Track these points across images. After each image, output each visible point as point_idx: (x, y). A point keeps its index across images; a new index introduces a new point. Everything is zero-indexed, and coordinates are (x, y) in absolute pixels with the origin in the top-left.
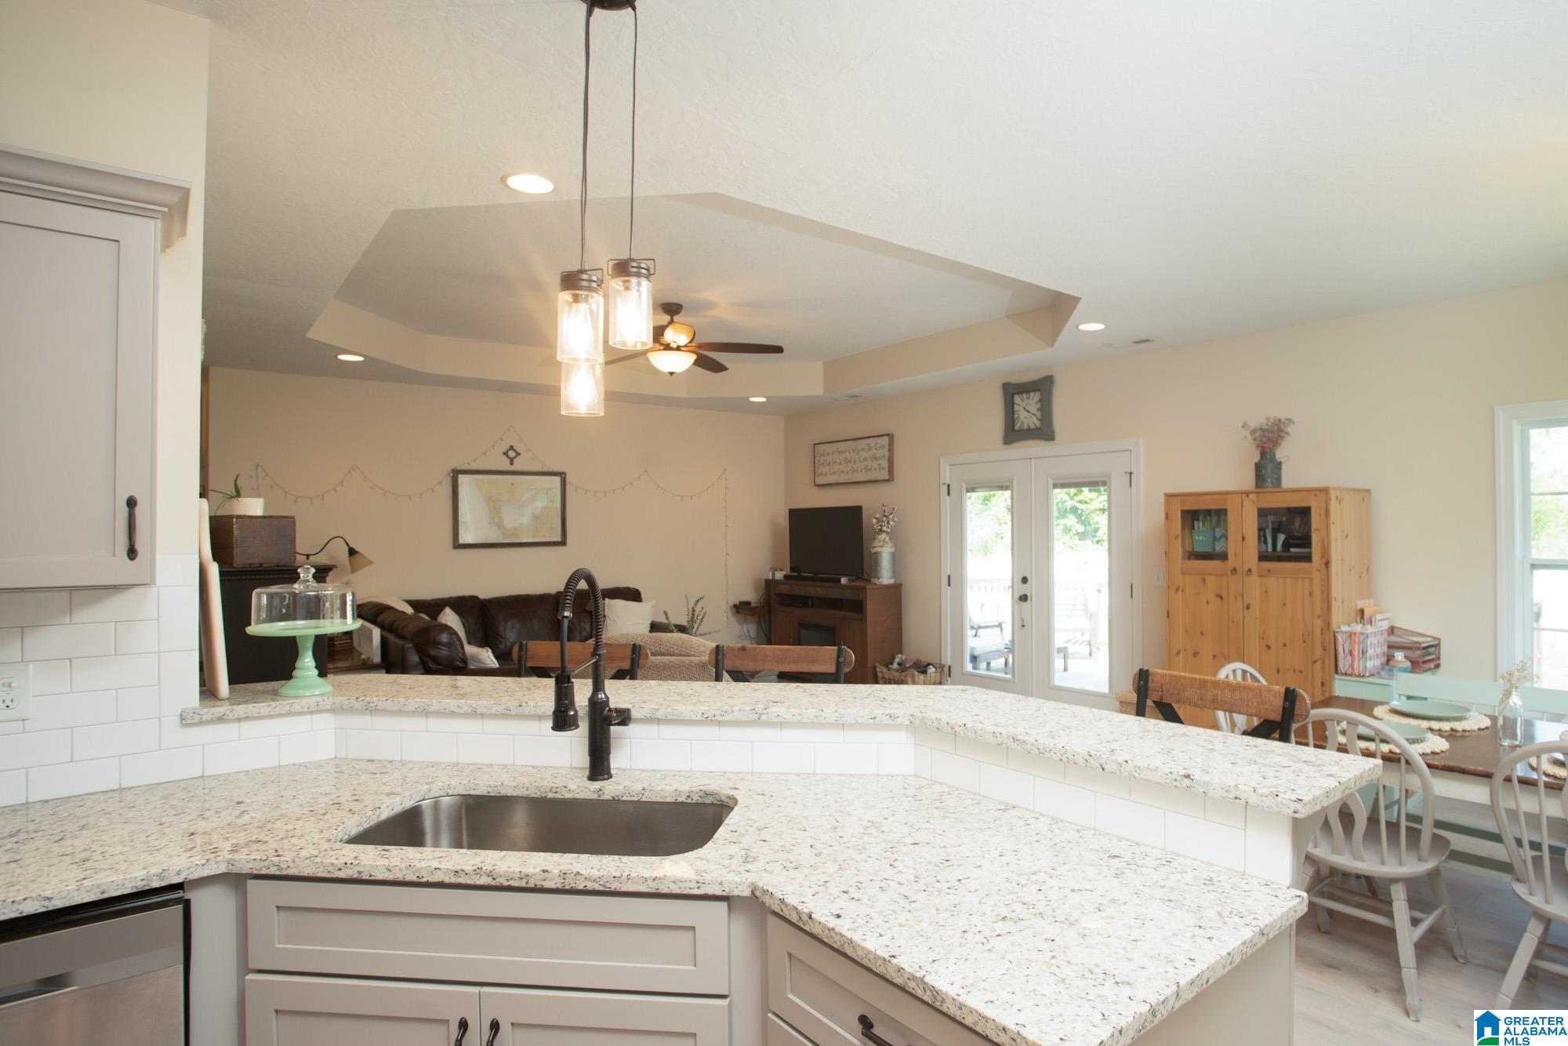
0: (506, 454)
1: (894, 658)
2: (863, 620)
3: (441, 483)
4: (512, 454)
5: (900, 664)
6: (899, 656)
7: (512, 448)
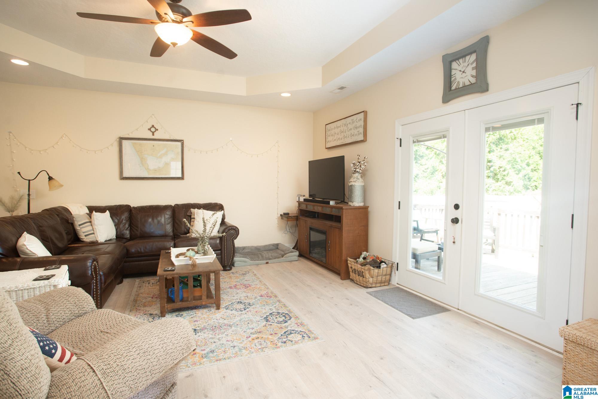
0: (150, 129)
1: (361, 254)
2: (340, 229)
3: (112, 145)
4: (153, 130)
5: (364, 258)
6: (365, 253)
7: (153, 126)
